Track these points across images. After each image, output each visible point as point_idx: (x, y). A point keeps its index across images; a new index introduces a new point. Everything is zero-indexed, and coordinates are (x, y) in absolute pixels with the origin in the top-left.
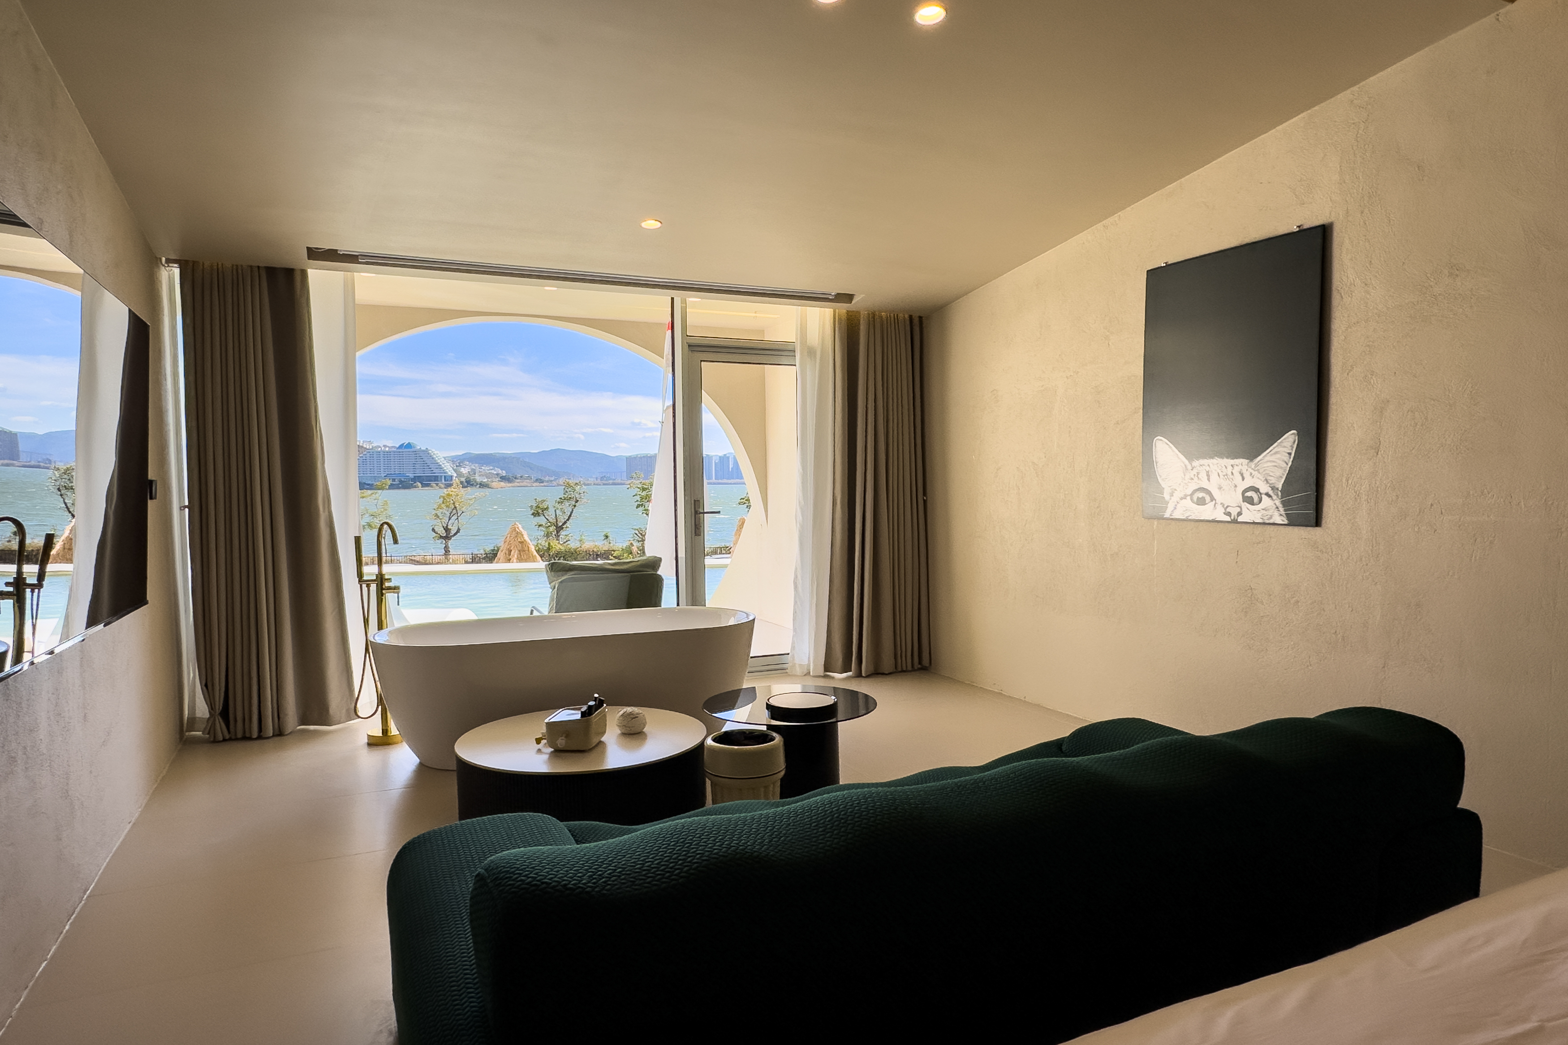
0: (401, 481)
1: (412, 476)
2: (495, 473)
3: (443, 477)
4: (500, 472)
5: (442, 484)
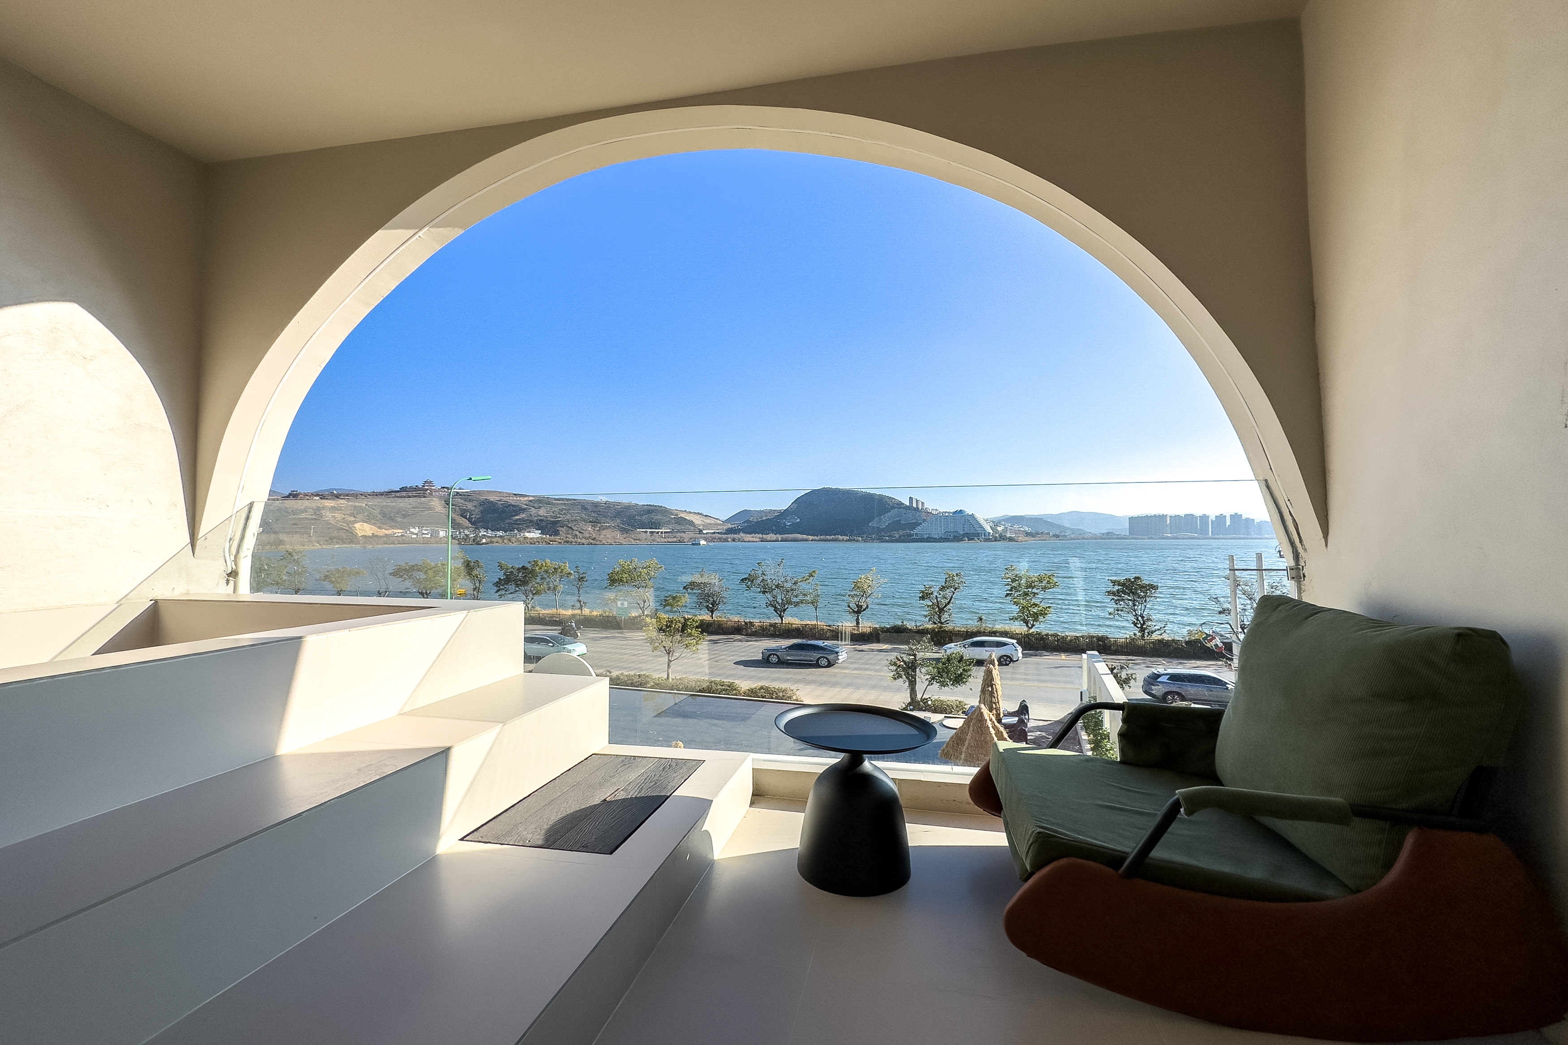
0: (954, 536)
1: (962, 533)
2: (1023, 530)
3: (983, 534)
4: (1027, 529)
5: (982, 538)
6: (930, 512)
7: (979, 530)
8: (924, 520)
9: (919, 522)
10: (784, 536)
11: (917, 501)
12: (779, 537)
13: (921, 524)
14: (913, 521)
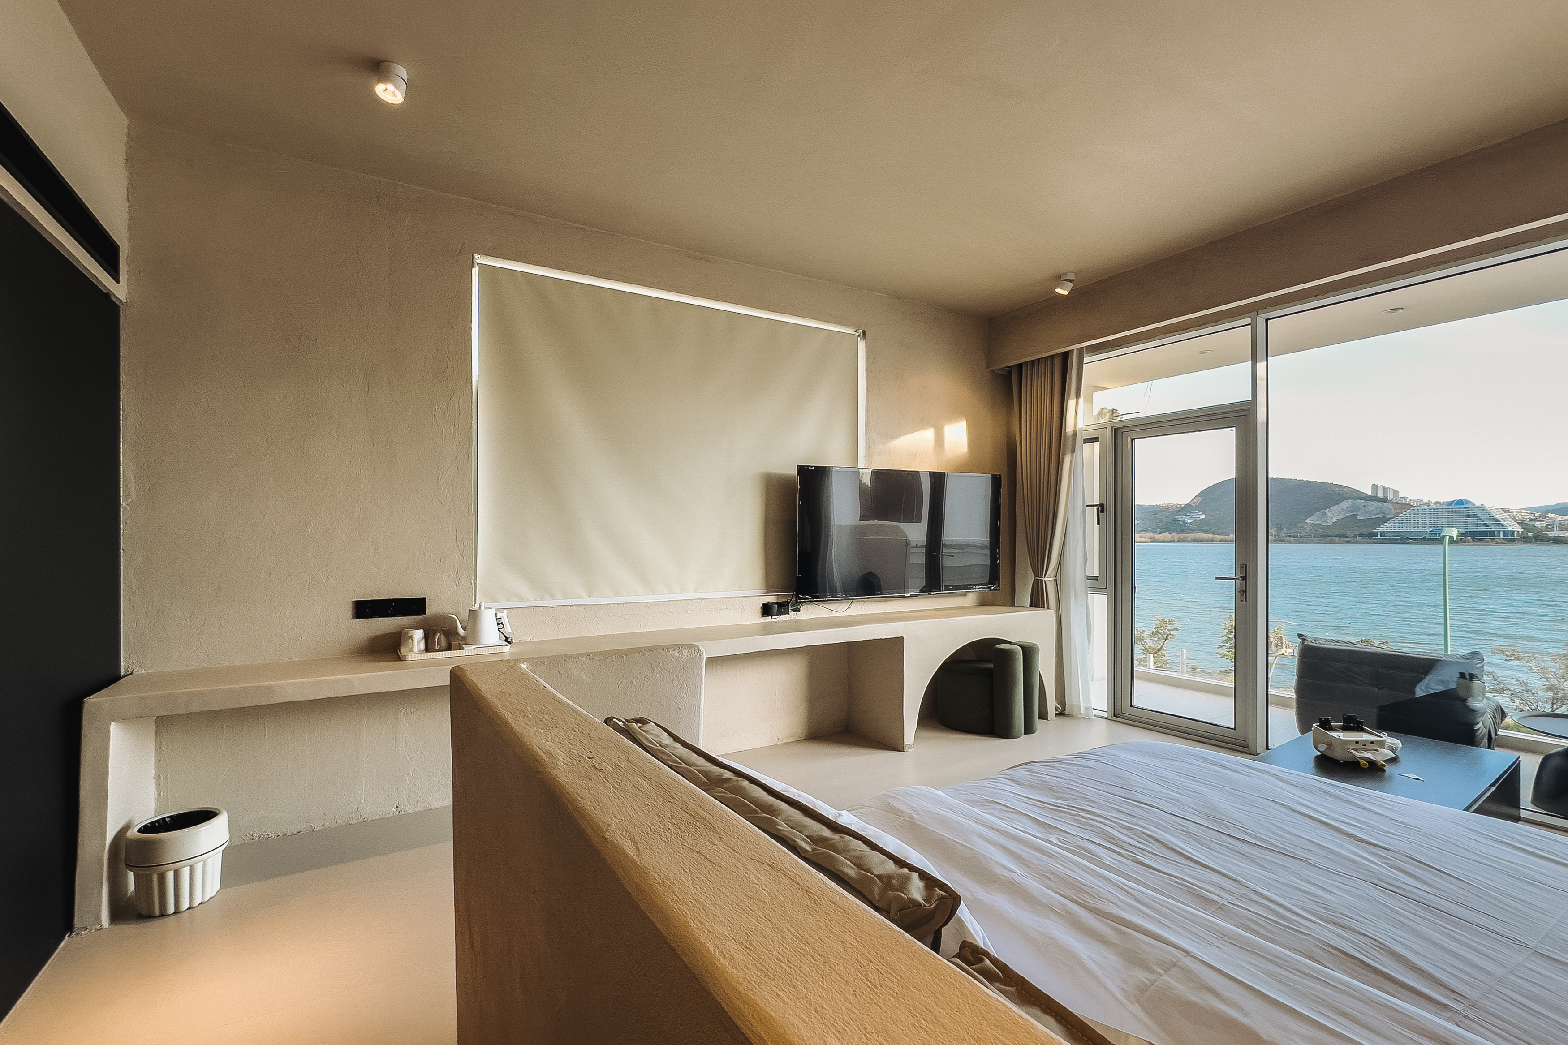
6: (1408, 503)
7: (1494, 528)
8: (1397, 515)
9: (1388, 517)
10: (1183, 536)
11: (1385, 489)
12: (1176, 536)
13: (1390, 519)
14: (1377, 516)
